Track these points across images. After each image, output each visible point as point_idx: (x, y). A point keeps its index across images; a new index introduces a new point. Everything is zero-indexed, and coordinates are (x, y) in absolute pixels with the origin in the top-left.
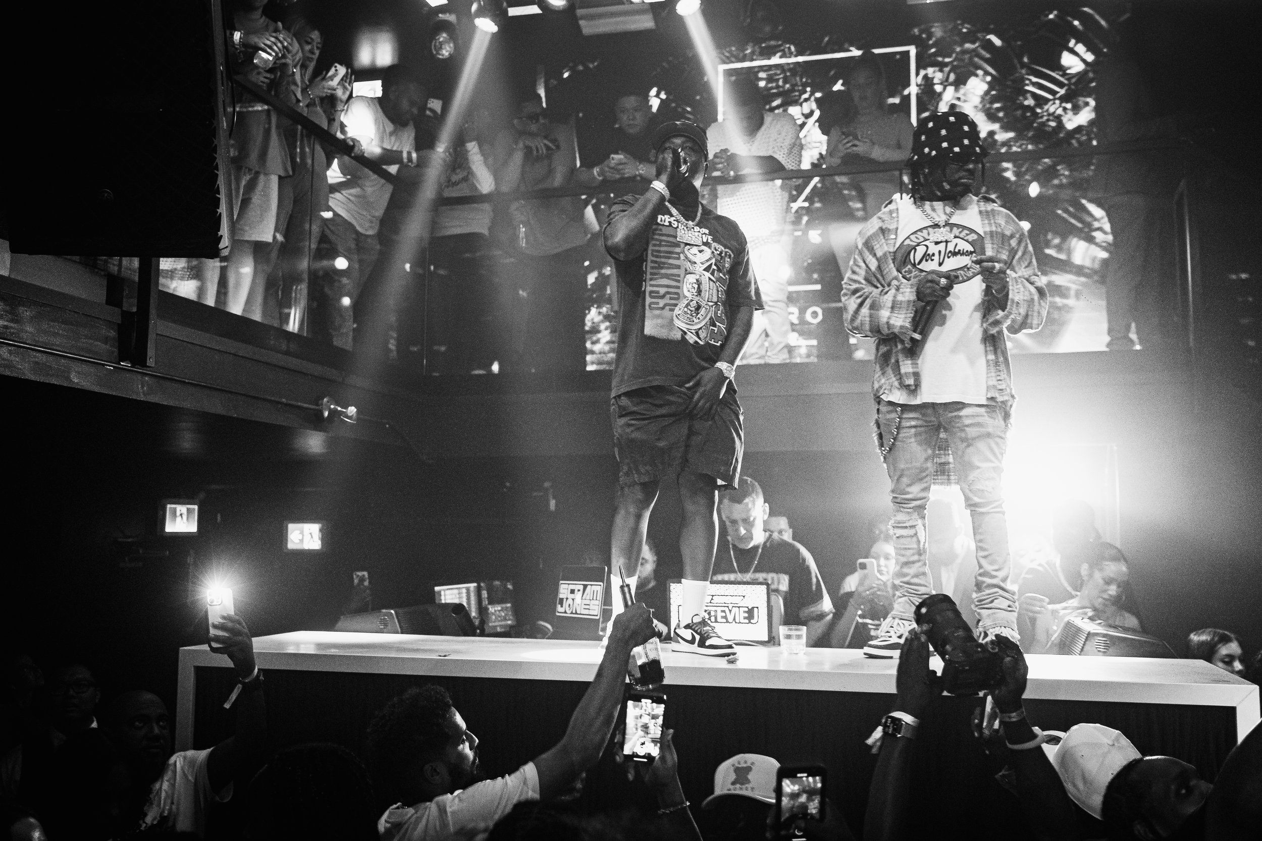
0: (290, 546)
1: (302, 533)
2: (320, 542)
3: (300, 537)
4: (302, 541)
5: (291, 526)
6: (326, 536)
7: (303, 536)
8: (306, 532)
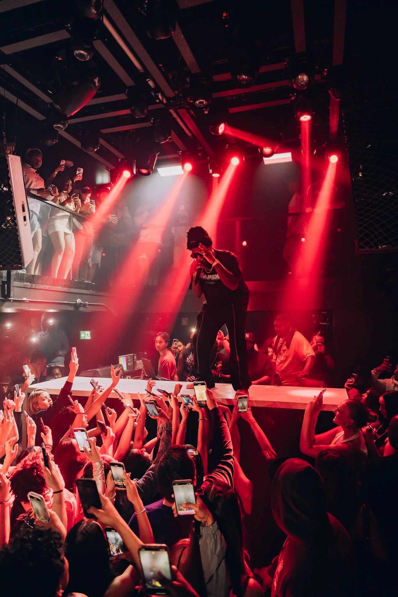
0: (81, 338)
1: (85, 334)
2: (90, 337)
3: (84, 335)
4: (85, 336)
5: (81, 332)
6: (92, 335)
7: (85, 335)
8: (86, 334)
